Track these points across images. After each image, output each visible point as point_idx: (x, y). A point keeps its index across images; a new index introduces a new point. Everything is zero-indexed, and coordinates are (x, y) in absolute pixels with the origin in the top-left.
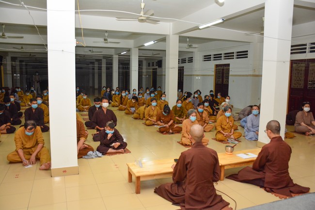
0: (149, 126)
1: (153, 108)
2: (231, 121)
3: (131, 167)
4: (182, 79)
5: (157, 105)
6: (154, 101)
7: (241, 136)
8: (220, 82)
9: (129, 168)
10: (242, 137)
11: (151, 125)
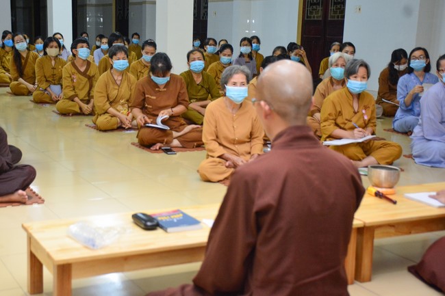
0: (105, 131)
1: (118, 78)
2: (366, 108)
3: (36, 236)
4: (202, 11)
5: (128, 69)
6: (121, 55)
7: (398, 157)
8: (318, 15)
9: (30, 239)
10: (402, 159)
11: (112, 130)
